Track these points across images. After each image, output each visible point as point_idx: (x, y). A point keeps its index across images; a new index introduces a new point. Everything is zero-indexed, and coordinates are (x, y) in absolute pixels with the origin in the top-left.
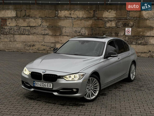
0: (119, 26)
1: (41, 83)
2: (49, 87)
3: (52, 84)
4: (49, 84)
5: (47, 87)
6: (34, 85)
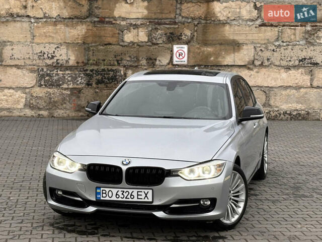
0: (156, 39)
1: (120, 190)
2: (143, 200)
3: (150, 191)
4: (143, 190)
5: (138, 198)
6: (98, 196)
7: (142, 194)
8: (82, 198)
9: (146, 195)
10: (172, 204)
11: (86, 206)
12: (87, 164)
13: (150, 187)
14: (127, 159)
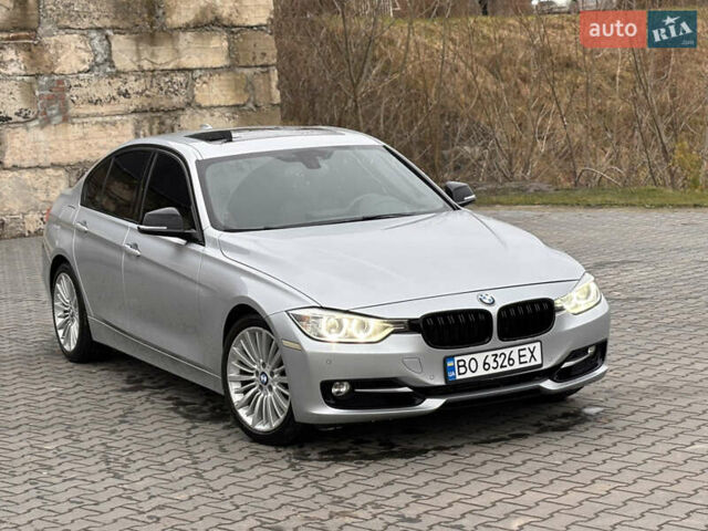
1: (490, 353)
2: (528, 365)
3: (538, 346)
4: (526, 346)
6: (451, 374)
7: (526, 355)
8: (410, 387)
9: (532, 353)
10: (562, 363)
11: (418, 400)
12: (418, 316)
13: (535, 338)
14: (484, 293)
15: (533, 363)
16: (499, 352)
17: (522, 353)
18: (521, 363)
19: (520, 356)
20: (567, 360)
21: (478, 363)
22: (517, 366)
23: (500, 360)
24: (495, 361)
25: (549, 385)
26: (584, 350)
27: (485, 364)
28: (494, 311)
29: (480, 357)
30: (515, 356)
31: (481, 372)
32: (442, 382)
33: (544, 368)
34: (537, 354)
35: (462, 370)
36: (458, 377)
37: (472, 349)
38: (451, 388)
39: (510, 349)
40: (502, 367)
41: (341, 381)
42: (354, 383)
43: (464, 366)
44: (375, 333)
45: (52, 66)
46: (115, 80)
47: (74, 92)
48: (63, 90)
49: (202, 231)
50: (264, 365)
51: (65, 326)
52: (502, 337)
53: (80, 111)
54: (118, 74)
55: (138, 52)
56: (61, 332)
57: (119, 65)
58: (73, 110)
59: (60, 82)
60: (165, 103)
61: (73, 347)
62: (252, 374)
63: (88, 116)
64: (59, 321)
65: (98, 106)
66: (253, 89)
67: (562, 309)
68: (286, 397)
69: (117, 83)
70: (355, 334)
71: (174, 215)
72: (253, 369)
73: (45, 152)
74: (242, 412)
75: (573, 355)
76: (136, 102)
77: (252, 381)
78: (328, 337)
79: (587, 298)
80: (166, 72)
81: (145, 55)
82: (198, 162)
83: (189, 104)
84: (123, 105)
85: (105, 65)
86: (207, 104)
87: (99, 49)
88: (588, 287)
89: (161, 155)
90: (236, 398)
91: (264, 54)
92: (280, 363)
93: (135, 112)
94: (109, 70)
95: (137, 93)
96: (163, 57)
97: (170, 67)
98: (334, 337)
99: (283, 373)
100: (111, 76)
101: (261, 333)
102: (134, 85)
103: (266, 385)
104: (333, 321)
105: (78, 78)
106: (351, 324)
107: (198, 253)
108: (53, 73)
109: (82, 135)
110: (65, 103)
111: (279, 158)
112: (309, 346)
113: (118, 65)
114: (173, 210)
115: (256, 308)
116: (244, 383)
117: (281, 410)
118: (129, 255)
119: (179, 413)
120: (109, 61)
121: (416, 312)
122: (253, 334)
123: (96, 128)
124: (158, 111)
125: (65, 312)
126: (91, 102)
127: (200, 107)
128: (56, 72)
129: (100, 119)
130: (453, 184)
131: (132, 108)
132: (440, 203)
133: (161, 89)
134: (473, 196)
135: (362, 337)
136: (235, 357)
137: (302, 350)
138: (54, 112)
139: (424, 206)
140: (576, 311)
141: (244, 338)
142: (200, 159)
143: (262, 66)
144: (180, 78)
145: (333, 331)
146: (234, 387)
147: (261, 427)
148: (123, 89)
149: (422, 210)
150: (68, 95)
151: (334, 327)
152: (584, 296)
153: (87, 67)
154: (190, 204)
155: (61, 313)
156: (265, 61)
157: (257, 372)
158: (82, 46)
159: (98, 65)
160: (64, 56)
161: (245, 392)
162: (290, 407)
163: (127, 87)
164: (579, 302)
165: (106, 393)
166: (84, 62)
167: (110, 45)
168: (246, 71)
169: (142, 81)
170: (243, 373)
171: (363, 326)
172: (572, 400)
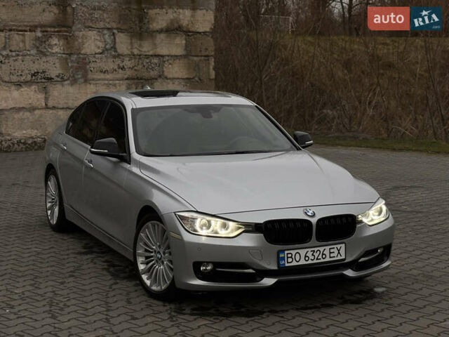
1: (310, 250)
2: (336, 259)
4: (335, 246)
6: (282, 262)
7: (334, 252)
8: (253, 269)
9: (339, 251)
10: (360, 259)
11: (258, 279)
12: (262, 222)
13: (342, 241)
14: (308, 209)
15: (339, 258)
16: (316, 249)
17: (332, 251)
18: (330, 257)
19: (330, 253)
20: (363, 256)
21: (300, 256)
22: (328, 259)
23: (316, 255)
24: (313, 255)
25: (349, 273)
26: (375, 250)
27: (306, 256)
28: (314, 221)
29: (303, 252)
30: (327, 252)
31: (303, 262)
32: (276, 268)
33: (345, 261)
34: (342, 251)
35: (290, 260)
36: (287, 265)
37: (297, 246)
38: (281, 271)
39: (323, 248)
40: (317, 259)
41: (208, 263)
42: (216, 265)
43: (291, 257)
44: (232, 231)
45: (79, 49)
46: (117, 59)
47: (92, 65)
48: (86, 64)
49: (130, 154)
50: (159, 246)
51: (52, 208)
52: (318, 239)
53: (95, 77)
54: (119, 56)
55: (131, 43)
56: (49, 212)
57: (120, 51)
58: (90, 76)
59: (84, 59)
60: (146, 75)
61: (55, 223)
62: (152, 252)
63: (99, 80)
64: (49, 205)
65: (106, 74)
66: (199, 69)
67: (361, 222)
68: (172, 269)
69: (118, 61)
70: (219, 231)
71: (113, 143)
72: (153, 249)
73: (73, 100)
74: (144, 277)
75: (366, 254)
76: (129, 73)
77: (152, 257)
78: (200, 232)
79: (379, 215)
80: (147, 57)
81: (136, 45)
82: (133, 110)
83: (160, 76)
84: (121, 74)
85: (111, 51)
86: (171, 76)
87: (108, 40)
88: (381, 209)
89: (112, 104)
90: (141, 267)
91: (207, 49)
92: (168, 247)
93: (127, 79)
94: (113, 53)
95: (130, 68)
96: (147, 48)
97: (151, 53)
98: (204, 232)
99: (170, 254)
100: (114, 57)
101: (158, 225)
102: (128, 63)
103: (160, 261)
104: (204, 221)
105: (94, 57)
106: (216, 224)
107: (126, 169)
108: (80, 53)
109: (95, 90)
110: (86, 71)
111: (186, 110)
112: (187, 237)
113: (118, 51)
114: (113, 140)
115: (156, 209)
116: (147, 258)
117: (168, 278)
118: (87, 167)
119: (109, 272)
120: (114, 48)
121: (261, 219)
122: (154, 225)
123: (104, 87)
124: (141, 79)
125: (53, 199)
126: (101, 72)
127: (166, 78)
128: (82, 52)
129: (106, 82)
130: (299, 133)
131: (126, 77)
132: (288, 145)
133: (144, 66)
134: (311, 142)
135: (223, 233)
136: (142, 240)
137: (182, 240)
138: (79, 76)
139: (276, 146)
140: (370, 224)
141: (148, 227)
142: (134, 107)
143: (205, 56)
144: (155, 60)
145: (204, 228)
146: (140, 260)
147: (154, 288)
148: (121, 65)
149: (276, 149)
150: (88, 66)
151: (205, 225)
152: (377, 214)
153: (100, 51)
154: (125, 136)
155: (50, 200)
156: (207, 53)
157: (155, 251)
158: (98, 38)
159: (107, 50)
160: (88, 43)
161: (147, 263)
162: (173, 277)
163: (124, 63)
164: (374, 218)
165: (68, 255)
166: (99, 48)
167: (115, 38)
168: (195, 58)
169: (133, 61)
170: (146, 251)
171: (225, 226)
172: (367, 281)
